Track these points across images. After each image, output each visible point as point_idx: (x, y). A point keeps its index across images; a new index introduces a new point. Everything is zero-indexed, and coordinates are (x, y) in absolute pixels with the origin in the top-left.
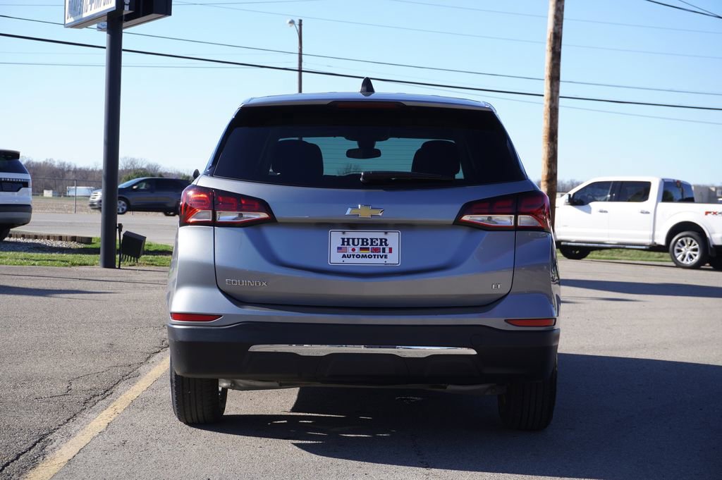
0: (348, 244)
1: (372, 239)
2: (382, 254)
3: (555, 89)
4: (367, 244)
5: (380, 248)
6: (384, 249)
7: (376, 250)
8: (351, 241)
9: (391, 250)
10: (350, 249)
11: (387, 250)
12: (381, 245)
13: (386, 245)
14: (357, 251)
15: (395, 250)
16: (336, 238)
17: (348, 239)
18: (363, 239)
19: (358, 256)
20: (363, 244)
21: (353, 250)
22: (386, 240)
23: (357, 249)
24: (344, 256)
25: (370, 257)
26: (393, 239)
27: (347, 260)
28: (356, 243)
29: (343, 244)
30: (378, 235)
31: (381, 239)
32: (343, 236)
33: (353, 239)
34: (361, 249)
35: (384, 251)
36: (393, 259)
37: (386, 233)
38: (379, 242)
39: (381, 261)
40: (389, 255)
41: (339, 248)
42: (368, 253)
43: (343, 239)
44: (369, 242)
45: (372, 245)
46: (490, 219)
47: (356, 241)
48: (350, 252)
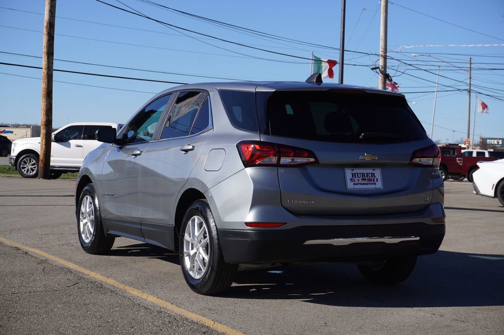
0: (355, 177)
1: (367, 174)
2: (373, 182)
3: (51, 61)
4: (365, 177)
5: (371, 179)
6: (374, 179)
7: (370, 180)
8: (356, 174)
9: (377, 181)
10: (357, 180)
11: (375, 180)
12: (372, 177)
13: (375, 177)
14: (360, 181)
15: (380, 180)
16: (349, 173)
17: (355, 174)
18: (362, 174)
19: (361, 184)
20: (363, 177)
21: (358, 180)
22: (374, 174)
23: (360, 179)
24: (354, 184)
25: (367, 184)
26: (378, 173)
27: (357, 187)
28: (359, 176)
29: (353, 177)
30: (370, 171)
31: (372, 174)
32: (352, 172)
33: (357, 174)
34: (362, 179)
35: (374, 181)
36: (379, 185)
37: (374, 170)
38: (370, 175)
39: (373, 186)
40: (377, 183)
41: (351, 179)
42: (366, 182)
43: (352, 174)
44: (366, 175)
45: (367, 177)
46: (420, 161)
47: (359, 174)
48: (357, 182)
